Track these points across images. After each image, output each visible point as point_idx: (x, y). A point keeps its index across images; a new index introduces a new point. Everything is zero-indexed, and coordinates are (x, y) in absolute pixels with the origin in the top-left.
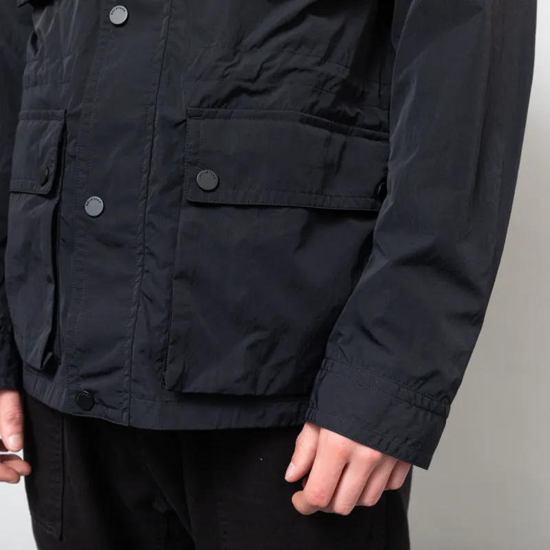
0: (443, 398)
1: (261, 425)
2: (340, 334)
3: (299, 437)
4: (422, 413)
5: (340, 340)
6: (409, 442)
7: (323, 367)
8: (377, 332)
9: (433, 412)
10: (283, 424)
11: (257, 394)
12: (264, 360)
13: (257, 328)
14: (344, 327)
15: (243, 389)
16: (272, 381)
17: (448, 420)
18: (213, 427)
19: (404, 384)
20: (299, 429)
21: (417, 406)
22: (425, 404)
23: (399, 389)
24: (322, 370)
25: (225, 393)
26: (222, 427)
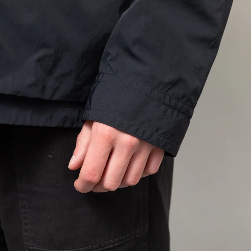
0: (186, 101)
1: (49, 124)
2: (108, 54)
3: (78, 136)
4: (170, 110)
5: (109, 58)
6: (160, 132)
7: (96, 81)
8: (136, 50)
9: (179, 111)
10: (67, 125)
11: (45, 99)
12: (50, 72)
13: (44, 45)
14: (111, 49)
15: (34, 93)
16: (57, 89)
17: (192, 121)
18: (11, 123)
19: (156, 87)
20: (79, 130)
21: (166, 105)
22: (173, 103)
23: (152, 91)
24: (95, 82)
25: (19, 95)
26: (18, 123)
